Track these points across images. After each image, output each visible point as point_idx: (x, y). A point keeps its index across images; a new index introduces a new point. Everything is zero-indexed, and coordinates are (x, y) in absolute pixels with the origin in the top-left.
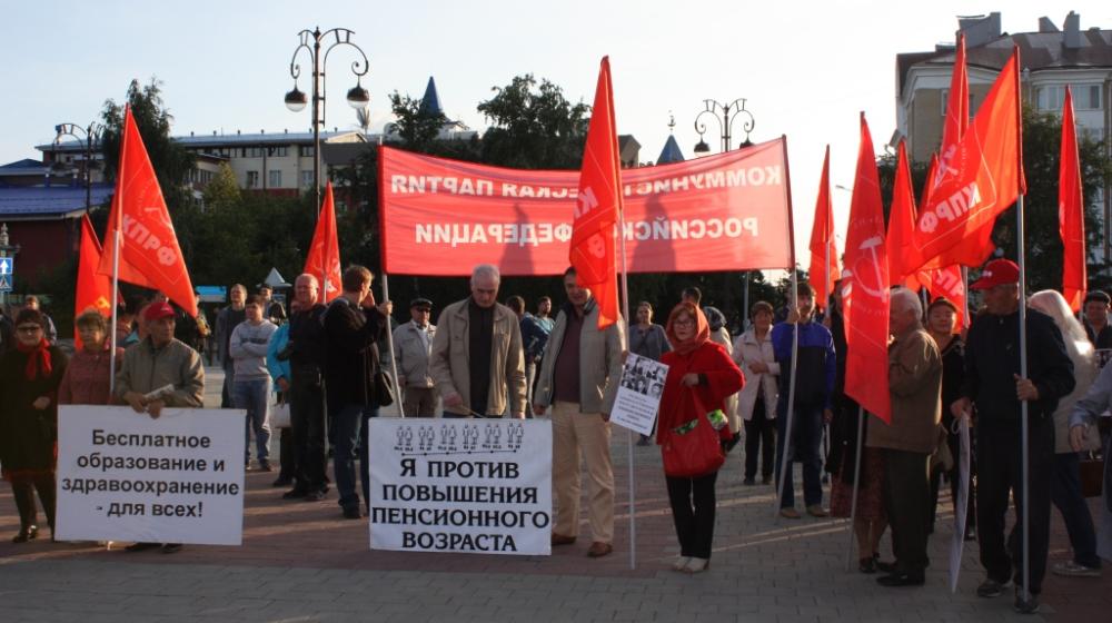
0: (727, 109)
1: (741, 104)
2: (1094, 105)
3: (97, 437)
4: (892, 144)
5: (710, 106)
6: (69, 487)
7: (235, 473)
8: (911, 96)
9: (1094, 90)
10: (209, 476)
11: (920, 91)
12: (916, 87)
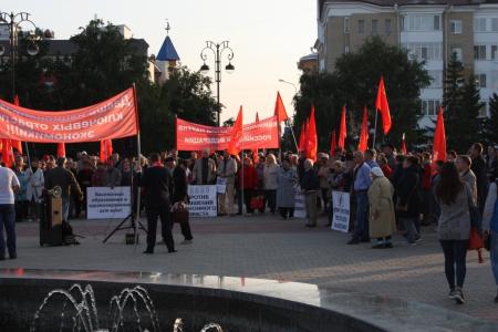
0: (218, 46)
1: (226, 44)
2: (437, 27)
3: (96, 194)
4: (315, 47)
5: (209, 44)
6: (91, 206)
7: (128, 202)
8: (326, 20)
9: (436, 18)
10: (123, 202)
11: (332, 17)
12: (330, 14)
